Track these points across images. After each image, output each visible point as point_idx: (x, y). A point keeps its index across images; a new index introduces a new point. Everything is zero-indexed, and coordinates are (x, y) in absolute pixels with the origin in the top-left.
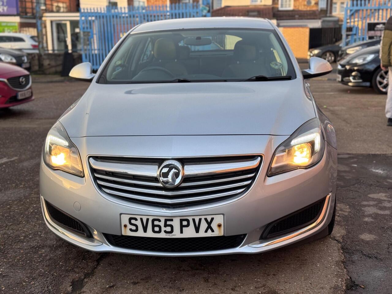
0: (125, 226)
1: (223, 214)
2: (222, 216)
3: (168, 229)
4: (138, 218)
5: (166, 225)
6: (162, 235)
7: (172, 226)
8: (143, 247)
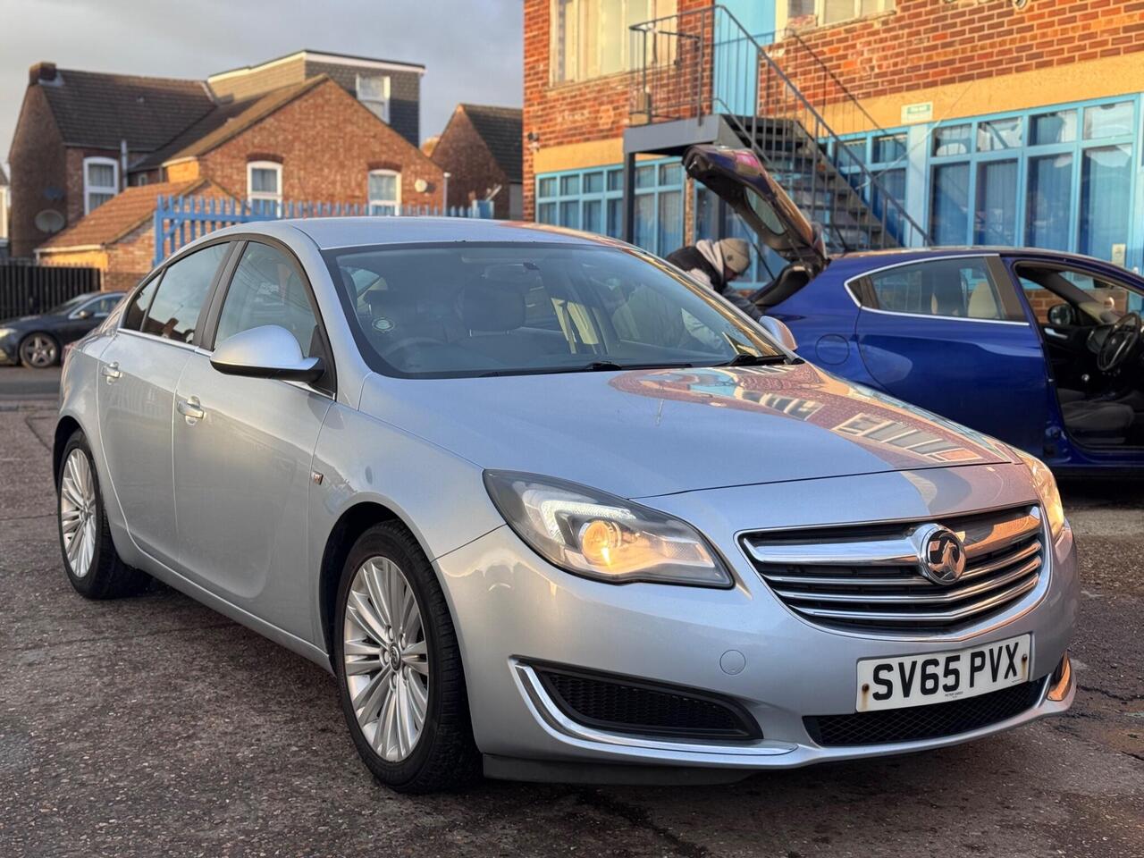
0: (866, 688)
1: (1030, 633)
2: (1028, 635)
3: (951, 680)
4: (894, 662)
5: (947, 672)
6: (940, 697)
7: (956, 672)
8: (874, 737)
